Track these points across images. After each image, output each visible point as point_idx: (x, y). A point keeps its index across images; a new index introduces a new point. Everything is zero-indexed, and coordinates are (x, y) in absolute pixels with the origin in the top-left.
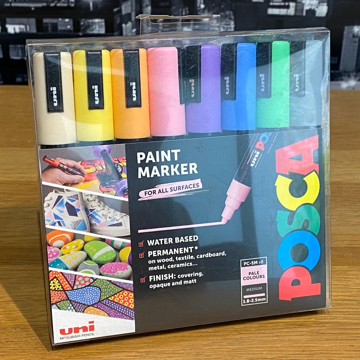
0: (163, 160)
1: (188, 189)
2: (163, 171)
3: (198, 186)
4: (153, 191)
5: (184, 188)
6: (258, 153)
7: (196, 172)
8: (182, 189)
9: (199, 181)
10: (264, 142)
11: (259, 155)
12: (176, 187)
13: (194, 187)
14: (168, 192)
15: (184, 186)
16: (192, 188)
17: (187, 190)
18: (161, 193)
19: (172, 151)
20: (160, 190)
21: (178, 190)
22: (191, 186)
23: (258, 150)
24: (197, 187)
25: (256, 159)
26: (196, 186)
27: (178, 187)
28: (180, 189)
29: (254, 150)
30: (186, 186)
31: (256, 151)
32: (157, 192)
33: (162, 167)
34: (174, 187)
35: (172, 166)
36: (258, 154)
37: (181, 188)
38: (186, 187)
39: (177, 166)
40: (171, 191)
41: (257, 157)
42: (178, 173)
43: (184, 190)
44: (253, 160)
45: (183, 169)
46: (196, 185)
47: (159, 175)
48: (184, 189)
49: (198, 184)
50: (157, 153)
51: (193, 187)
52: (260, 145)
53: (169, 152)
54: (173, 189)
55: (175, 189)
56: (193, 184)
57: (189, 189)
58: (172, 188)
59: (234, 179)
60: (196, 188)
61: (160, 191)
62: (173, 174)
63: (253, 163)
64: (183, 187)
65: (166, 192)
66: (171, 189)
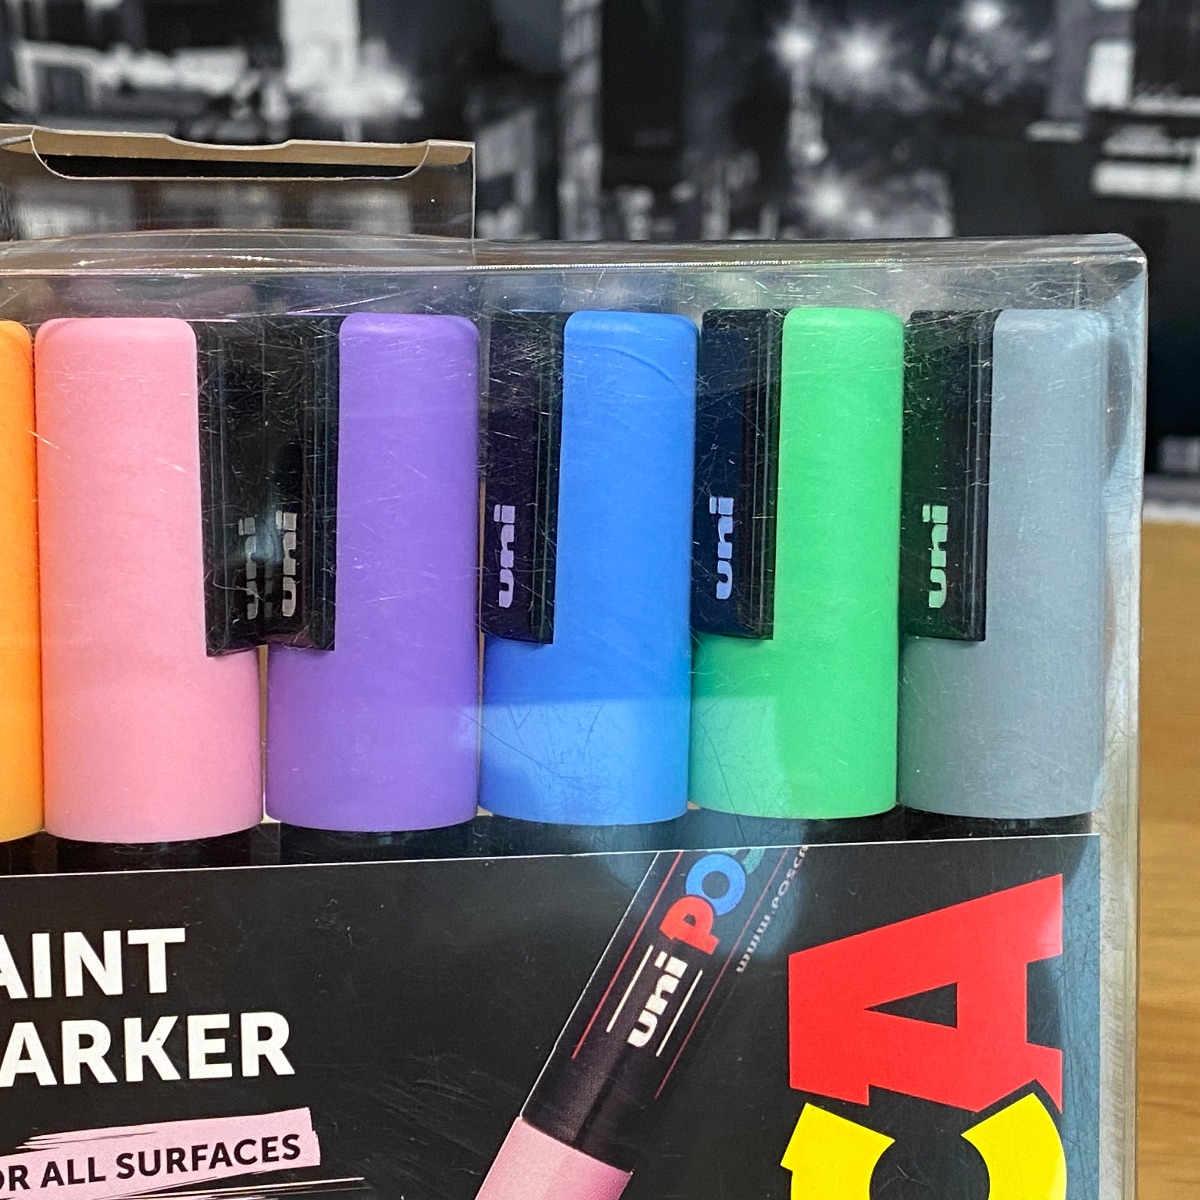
0: (74, 987)
1: (229, 1164)
2: (73, 1057)
3: (291, 1152)
4: (12, 1169)
5: (203, 1158)
6: (678, 967)
7: (283, 1067)
8: (195, 1167)
9: (298, 1121)
10: (714, 901)
11: (684, 982)
12: (157, 1153)
13: (266, 1159)
14: (103, 1179)
15: (205, 1147)
16: (254, 1160)
17: (222, 1171)
18: (61, 1183)
19: (130, 933)
20: (52, 1165)
21: (170, 1170)
22: (247, 1152)
23: (679, 950)
24: (286, 1156)
25: (664, 1003)
26: (281, 1150)
27: (170, 1152)
28: (179, 1162)
29: (651, 948)
30: (220, 1146)
31: (663, 956)
32: (35, 1177)
33: (71, 1030)
34: (142, 1155)
35: (133, 1026)
36: (680, 975)
37: (188, 1162)
38: (221, 1155)
39: (165, 1025)
40: (121, 1176)
41: (672, 990)
42: (167, 1071)
43: (205, 1173)
44: (642, 1007)
45: (199, 1047)
46: (278, 1144)
47: (47, 1078)
48: (203, 1165)
49: (295, 1137)
50: (41, 943)
51: (260, 1157)
52: (691, 920)
53: (112, 939)
54: (134, 1162)
55: (150, 1166)
56: (265, 1141)
57: (238, 1169)
58: (130, 1156)
59: (519, 1119)
60: (283, 1164)
61: (52, 1174)
62: (135, 1073)
63: (644, 1028)
64: (201, 1153)
65: (93, 1178)
66: (125, 1161)
